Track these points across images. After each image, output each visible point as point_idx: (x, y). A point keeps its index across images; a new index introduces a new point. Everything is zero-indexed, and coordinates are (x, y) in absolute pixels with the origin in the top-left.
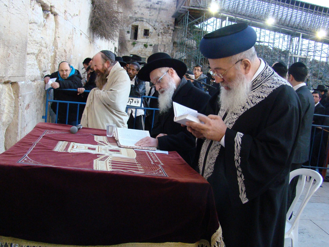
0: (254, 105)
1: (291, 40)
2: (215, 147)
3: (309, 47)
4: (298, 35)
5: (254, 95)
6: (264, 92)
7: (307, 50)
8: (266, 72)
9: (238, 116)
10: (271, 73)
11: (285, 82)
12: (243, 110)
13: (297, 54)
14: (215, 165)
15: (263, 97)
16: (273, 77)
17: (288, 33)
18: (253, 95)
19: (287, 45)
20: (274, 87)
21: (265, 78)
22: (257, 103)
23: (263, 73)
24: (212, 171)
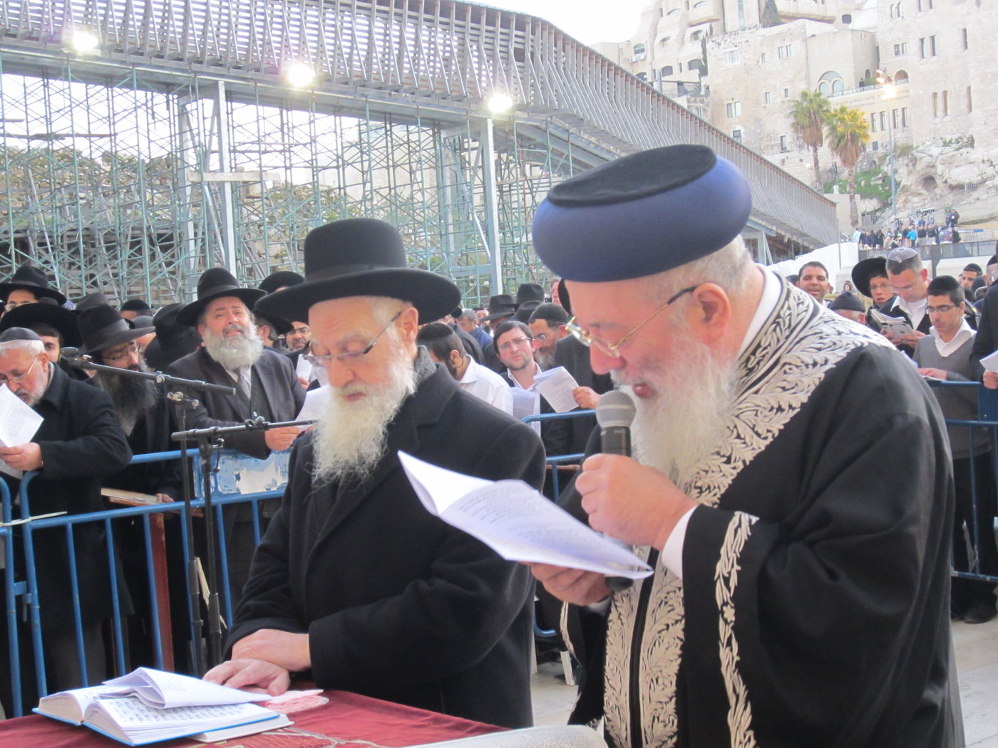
0: (767, 442)
1: (183, 114)
2: (657, 636)
3: (262, 134)
4: (208, 90)
5: (759, 406)
6: (793, 388)
7: (256, 147)
8: (788, 312)
9: (715, 495)
10: (806, 311)
11: (865, 336)
12: (726, 468)
13: (222, 170)
14: (677, 702)
15: (794, 406)
16: (820, 327)
17: (166, 87)
18: (757, 406)
19: (171, 136)
20: (826, 361)
21: (787, 333)
22: (777, 434)
23: (778, 316)
24: (675, 729)
